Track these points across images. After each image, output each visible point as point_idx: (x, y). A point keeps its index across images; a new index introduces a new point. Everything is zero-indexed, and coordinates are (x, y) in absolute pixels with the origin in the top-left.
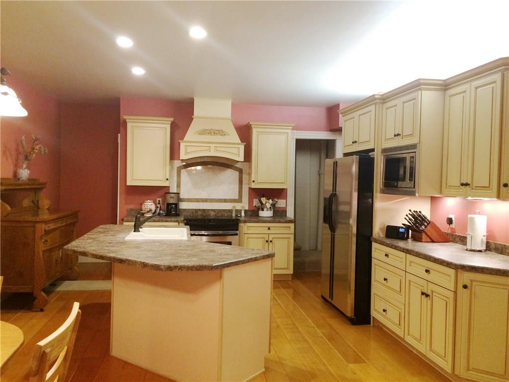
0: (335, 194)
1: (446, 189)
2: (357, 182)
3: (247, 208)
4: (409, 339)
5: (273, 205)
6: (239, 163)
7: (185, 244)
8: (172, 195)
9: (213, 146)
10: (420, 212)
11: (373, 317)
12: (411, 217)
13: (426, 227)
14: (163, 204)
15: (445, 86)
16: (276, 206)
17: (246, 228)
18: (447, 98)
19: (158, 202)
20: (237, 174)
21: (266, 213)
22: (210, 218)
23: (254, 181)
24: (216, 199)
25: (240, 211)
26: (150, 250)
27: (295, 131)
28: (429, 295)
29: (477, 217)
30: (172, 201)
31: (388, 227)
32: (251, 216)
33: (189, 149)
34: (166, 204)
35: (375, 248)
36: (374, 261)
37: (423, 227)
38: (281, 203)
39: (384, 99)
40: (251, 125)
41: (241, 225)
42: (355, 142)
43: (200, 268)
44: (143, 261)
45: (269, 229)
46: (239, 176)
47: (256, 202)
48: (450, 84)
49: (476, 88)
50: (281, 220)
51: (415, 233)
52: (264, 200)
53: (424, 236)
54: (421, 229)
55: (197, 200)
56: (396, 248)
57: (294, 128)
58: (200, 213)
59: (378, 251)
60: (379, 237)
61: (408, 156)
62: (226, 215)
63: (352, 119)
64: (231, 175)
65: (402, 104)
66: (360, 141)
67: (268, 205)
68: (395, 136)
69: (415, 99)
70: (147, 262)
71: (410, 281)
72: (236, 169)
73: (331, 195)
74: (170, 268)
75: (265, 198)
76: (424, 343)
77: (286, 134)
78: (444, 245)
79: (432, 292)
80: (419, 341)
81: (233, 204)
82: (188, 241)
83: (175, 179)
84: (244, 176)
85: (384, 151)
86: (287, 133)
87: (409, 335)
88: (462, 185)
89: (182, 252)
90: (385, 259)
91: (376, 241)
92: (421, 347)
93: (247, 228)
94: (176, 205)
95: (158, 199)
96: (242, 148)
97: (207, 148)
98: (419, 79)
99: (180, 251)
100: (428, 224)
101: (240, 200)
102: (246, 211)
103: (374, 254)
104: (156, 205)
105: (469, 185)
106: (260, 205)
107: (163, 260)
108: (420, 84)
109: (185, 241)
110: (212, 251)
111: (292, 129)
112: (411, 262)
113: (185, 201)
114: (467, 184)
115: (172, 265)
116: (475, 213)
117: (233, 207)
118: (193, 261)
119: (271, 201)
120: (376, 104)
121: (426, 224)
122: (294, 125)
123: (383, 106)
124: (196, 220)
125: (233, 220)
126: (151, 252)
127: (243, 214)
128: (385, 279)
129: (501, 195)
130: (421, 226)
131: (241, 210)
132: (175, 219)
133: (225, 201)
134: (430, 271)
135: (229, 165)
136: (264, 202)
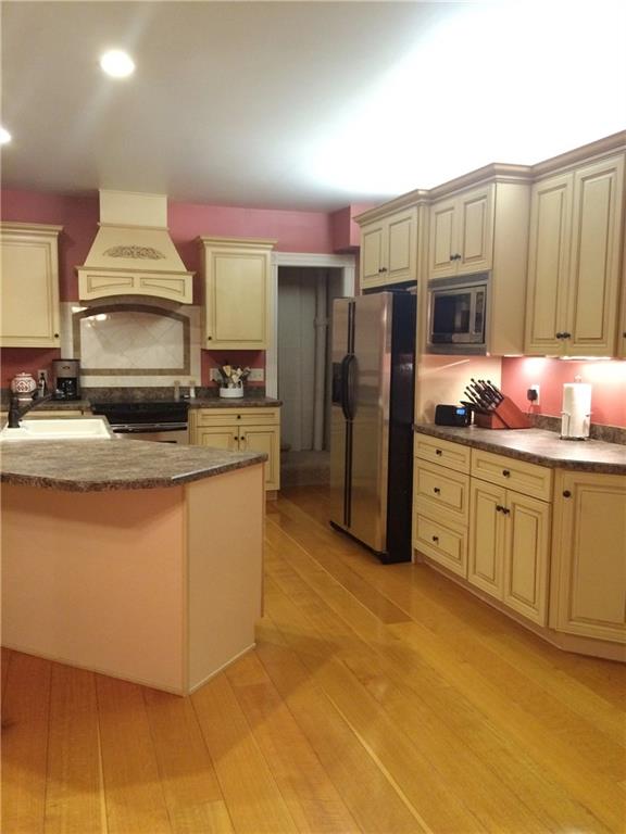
0: (353, 357)
1: (532, 342)
2: (390, 336)
3: (199, 384)
4: (475, 580)
5: (244, 378)
6: (183, 307)
7: (108, 445)
8: (67, 364)
9: (137, 276)
10: (489, 382)
11: (416, 550)
12: (474, 391)
13: (497, 405)
14: (51, 379)
15: (531, 177)
16: (249, 379)
17: (200, 417)
18: (535, 197)
19: (40, 376)
20: (179, 326)
21: (232, 392)
22: (135, 402)
23: (210, 338)
24: (144, 370)
25: (187, 390)
26: (49, 458)
27: (277, 253)
28: (508, 511)
29: (576, 388)
30: (65, 374)
31: (438, 406)
32: (207, 397)
33: (95, 282)
34: (55, 380)
35: (420, 443)
36: (417, 463)
37: (493, 405)
38: (256, 375)
39: (434, 197)
40: (202, 241)
41: (193, 412)
42: (384, 270)
43: (148, 484)
44: (43, 475)
45: (239, 417)
46: (184, 330)
47: (214, 374)
48: (540, 173)
49: (584, 180)
50: (259, 403)
51: (481, 415)
52: (228, 369)
53: (494, 418)
54: (490, 408)
55: (112, 372)
56: (455, 440)
57: (277, 248)
58: (118, 394)
59: (423, 446)
60: (425, 423)
61: (473, 293)
62: (163, 396)
63: (376, 231)
64: (169, 328)
65: (462, 206)
66: (392, 269)
67: (235, 379)
68: (452, 258)
69: (485, 197)
70: (49, 477)
71: (477, 490)
72: (178, 317)
73: (346, 358)
74: (95, 487)
75: (229, 367)
76: (500, 585)
77: (263, 258)
78: (526, 433)
79: (514, 505)
80: (492, 581)
81: (175, 378)
82: (111, 440)
83: (71, 335)
84: (192, 329)
85: (433, 284)
86: (265, 256)
87: (475, 573)
88: (559, 336)
89: (110, 458)
90: (436, 458)
91: (421, 431)
92: (496, 591)
93: (203, 418)
94: (75, 381)
95: (40, 371)
96: (189, 280)
97: (127, 281)
98: (493, 164)
99: (105, 458)
100: (501, 401)
101: (186, 371)
102: (196, 388)
103: (417, 452)
104: (37, 381)
105: (569, 336)
106: (221, 378)
107: (79, 473)
108: (495, 172)
109: (107, 440)
110: (160, 455)
111: (273, 250)
112: (479, 460)
113: (89, 374)
114: (566, 336)
115: (99, 481)
116: (575, 381)
117: (175, 383)
118: (134, 472)
119: (239, 371)
120: (419, 205)
121: (497, 400)
122: (275, 242)
123: (430, 210)
124: (113, 406)
125: (178, 405)
126: (54, 461)
127: (193, 395)
128: (436, 490)
129: (620, 351)
130: (490, 403)
131: (189, 388)
132: (77, 405)
133: (161, 372)
134: (512, 473)
135: (166, 311)
136: (228, 374)
